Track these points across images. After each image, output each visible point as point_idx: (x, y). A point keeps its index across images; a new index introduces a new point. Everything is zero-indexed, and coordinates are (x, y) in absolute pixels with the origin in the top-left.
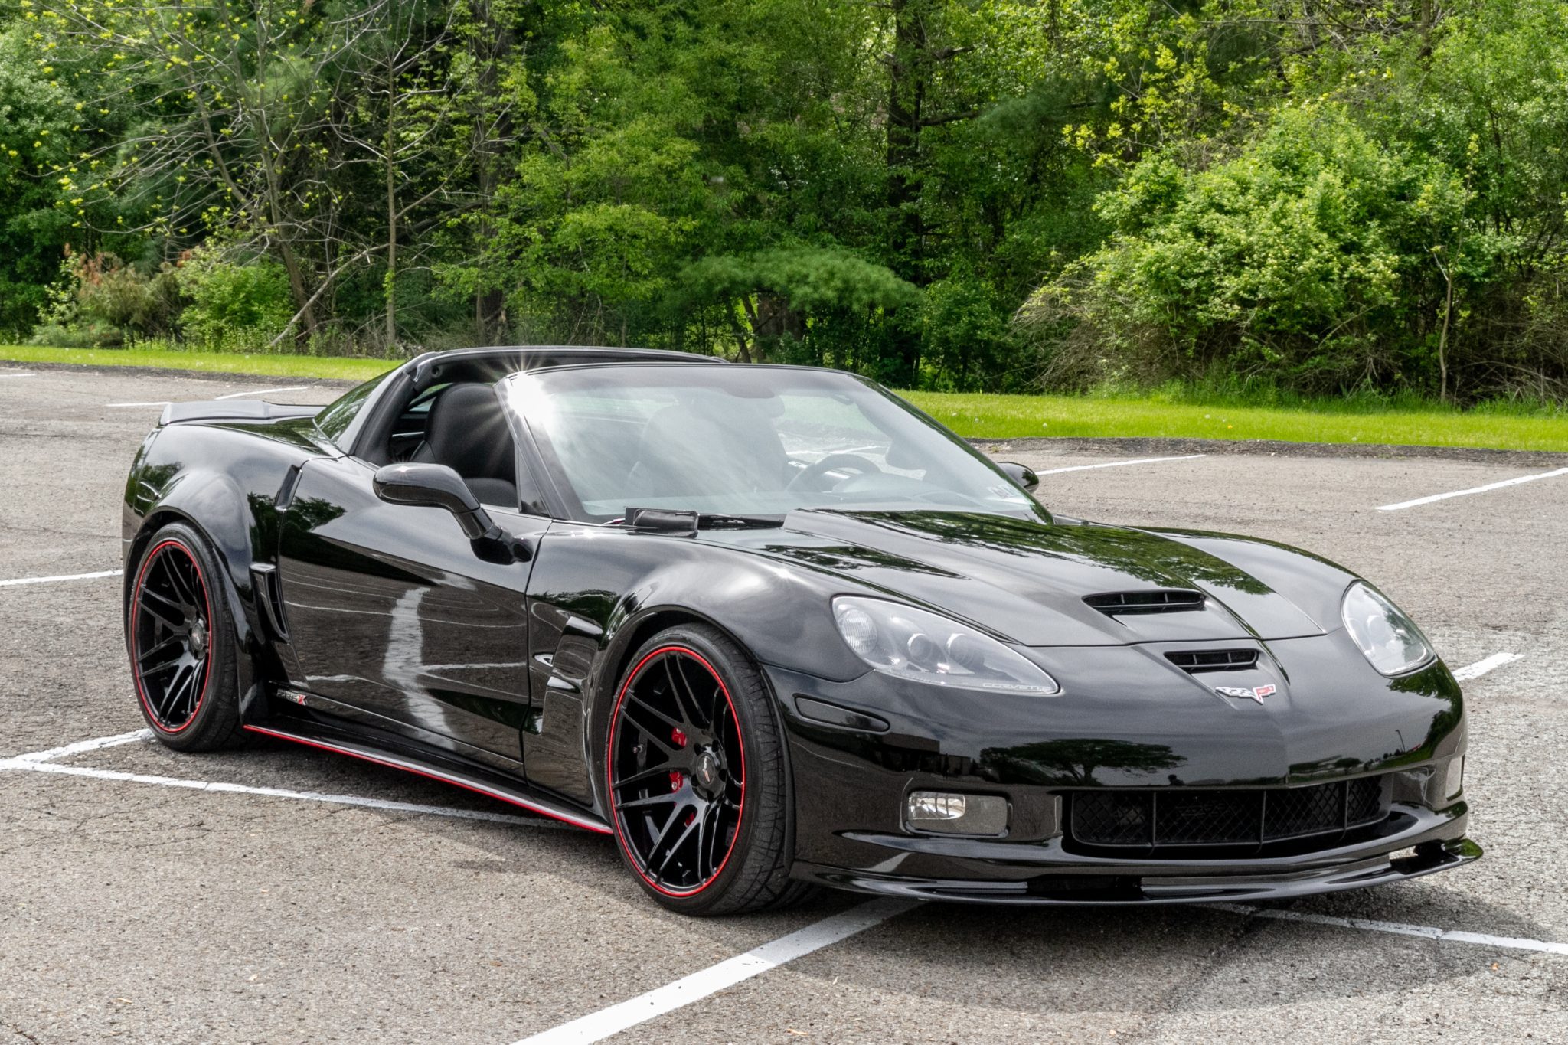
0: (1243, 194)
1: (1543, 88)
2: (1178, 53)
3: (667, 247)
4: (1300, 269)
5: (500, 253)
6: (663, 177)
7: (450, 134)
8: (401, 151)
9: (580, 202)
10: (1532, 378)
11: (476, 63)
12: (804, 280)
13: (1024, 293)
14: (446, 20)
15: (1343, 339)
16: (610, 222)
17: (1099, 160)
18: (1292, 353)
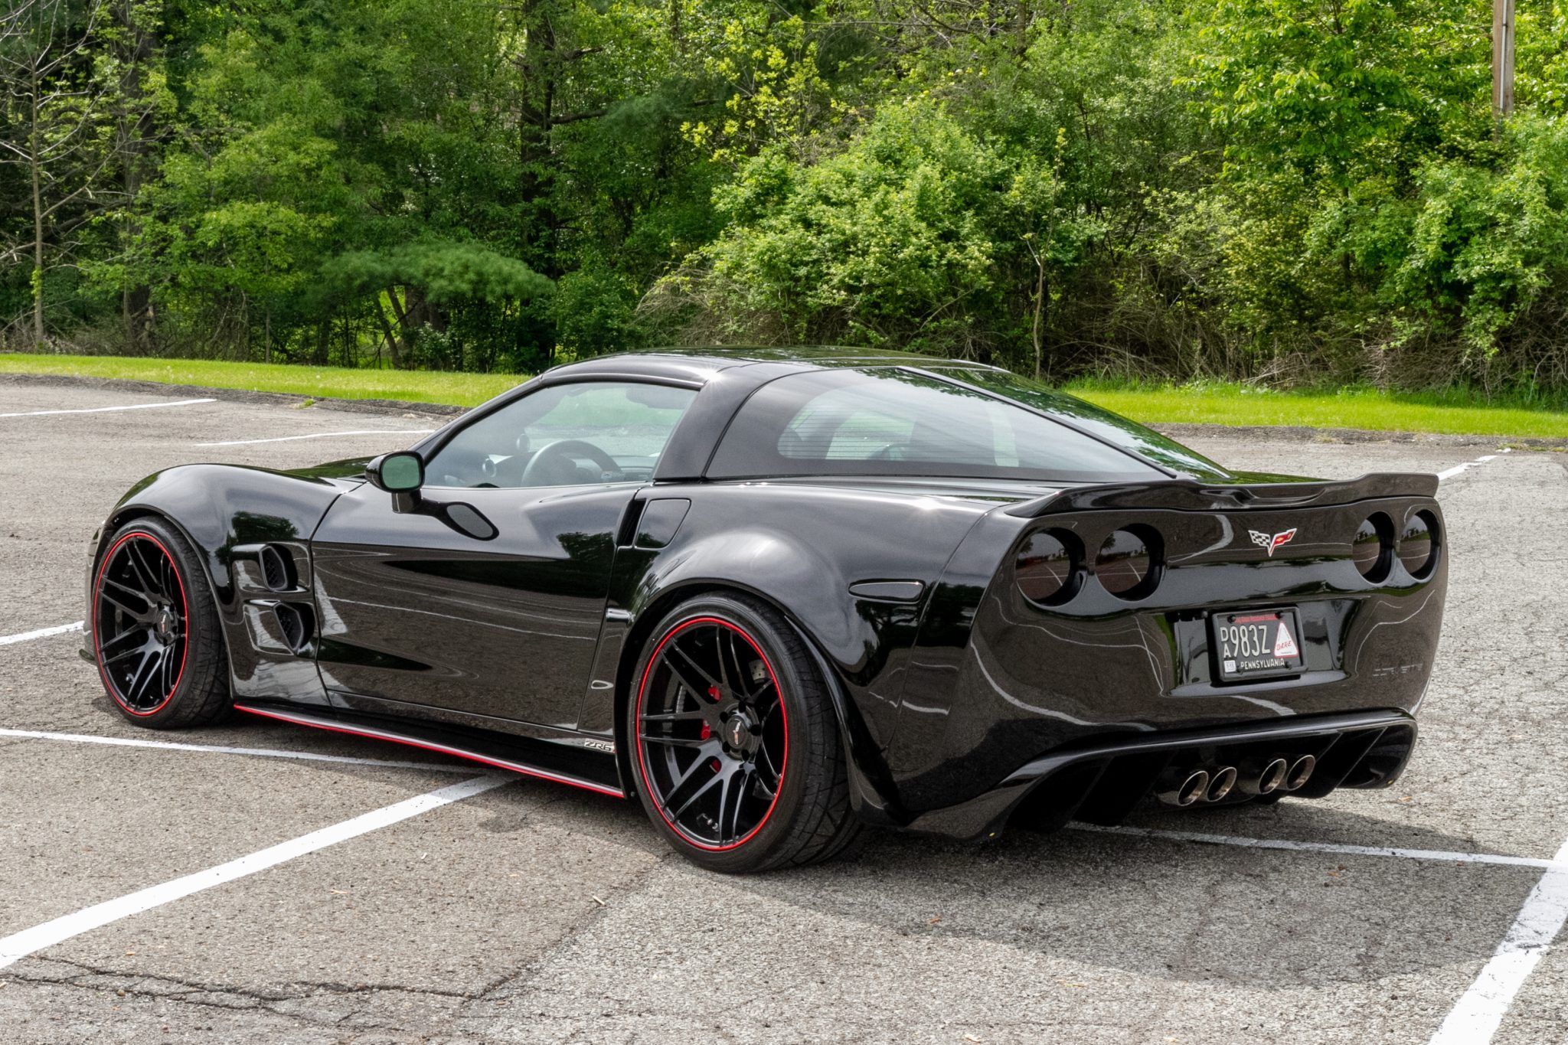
0: (848, 186)
1: (1124, 84)
2: (789, 54)
3: (307, 243)
4: (901, 256)
5: (145, 250)
6: (302, 176)
7: (94, 135)
8: (45, 151)
9: (223, 200)
10: (1120, 356)
11: (119, 66)
12: (439, 274)
13: (647, 283)
14: (87, 24)
15: (943, 322)
16: (249, 219)
17: (716, 156)
18: (896, 336)
